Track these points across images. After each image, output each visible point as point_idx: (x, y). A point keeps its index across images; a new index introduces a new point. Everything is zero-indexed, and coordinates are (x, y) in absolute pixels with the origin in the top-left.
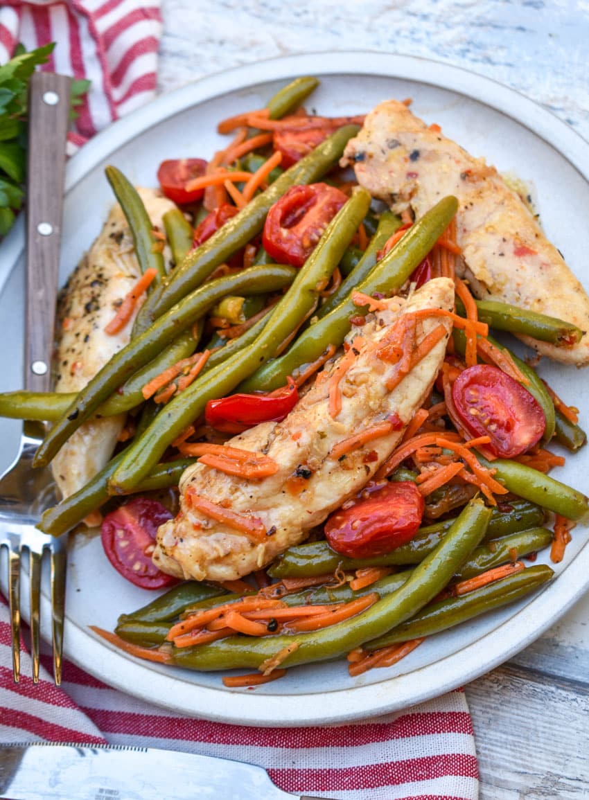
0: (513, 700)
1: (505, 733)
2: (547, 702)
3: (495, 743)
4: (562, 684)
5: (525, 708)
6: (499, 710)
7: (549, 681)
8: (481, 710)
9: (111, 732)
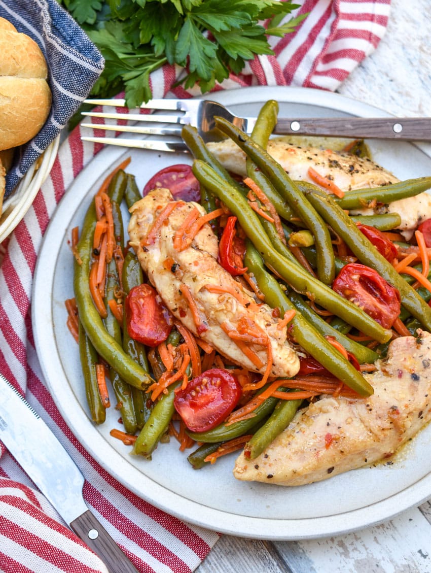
0: (250, 552)
1: (232, 565)
2: (266, 568)
3: (223, 566)
4: (282, 565)
5: (253, 561)
6: (239, 550)
7: (276, 558)
8: (229, 543)
9: (32, 392)
